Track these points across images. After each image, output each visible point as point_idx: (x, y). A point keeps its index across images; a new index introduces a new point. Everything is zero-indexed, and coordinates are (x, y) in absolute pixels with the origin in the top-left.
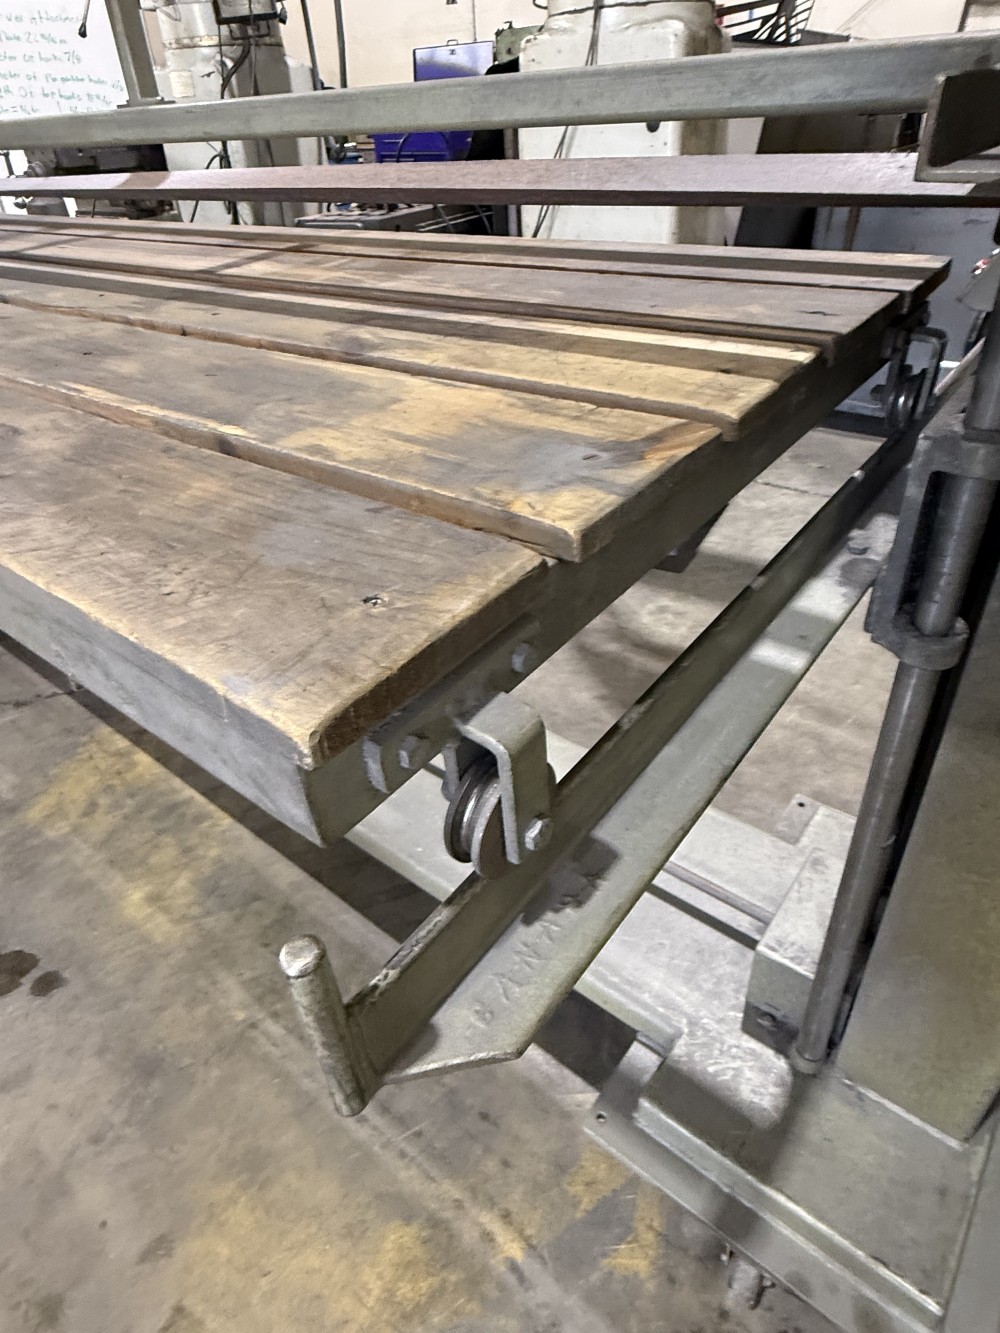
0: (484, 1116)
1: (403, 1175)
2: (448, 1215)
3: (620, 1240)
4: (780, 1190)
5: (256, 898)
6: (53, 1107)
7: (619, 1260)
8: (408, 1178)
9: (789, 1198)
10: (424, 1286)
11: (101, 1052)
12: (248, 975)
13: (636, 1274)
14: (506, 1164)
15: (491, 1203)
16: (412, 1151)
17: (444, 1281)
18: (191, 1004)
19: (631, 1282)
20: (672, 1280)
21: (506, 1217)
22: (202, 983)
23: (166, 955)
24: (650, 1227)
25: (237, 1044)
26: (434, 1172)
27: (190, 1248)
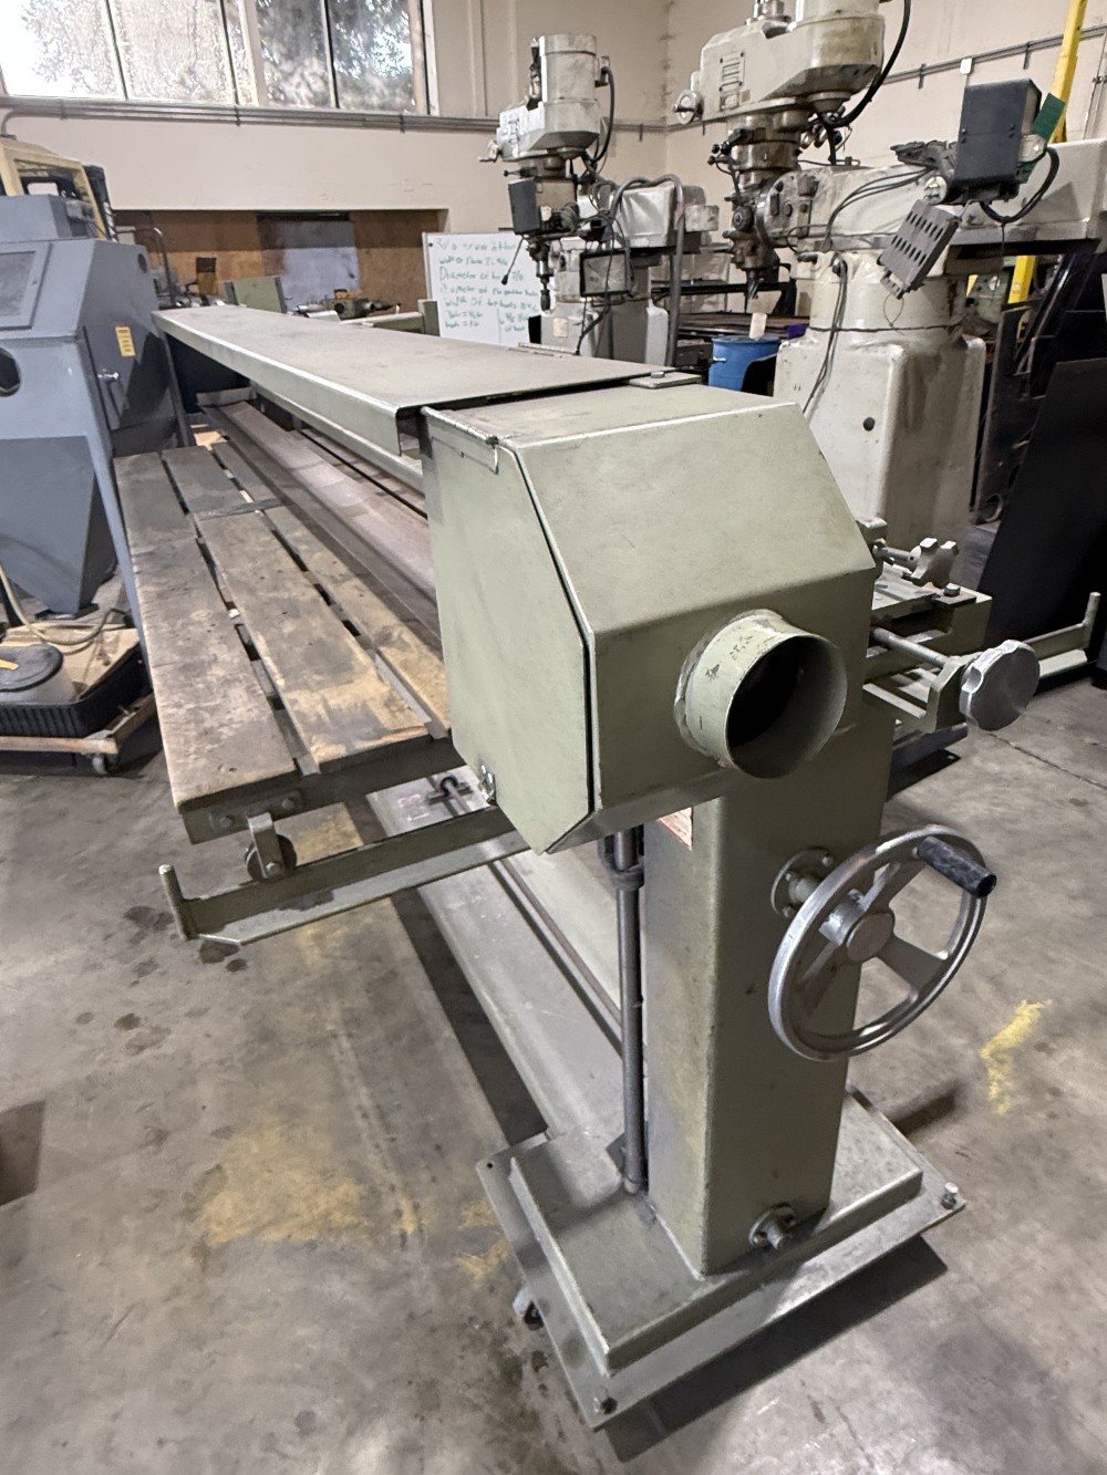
0: (438, 1148)
1: (371, 1157)
2: (385, 1190)
3: (476, 1253)
4: (559, 1243)
5: (379, 959)
6: (208, 1036)
7: (468, 1264)
8: (373, 1160)
9: (562, 1250)
10: (349, 1219)
11: (245, 1017)
12: (347, 1005)
13: (473, 1275)
14: (434, 1180)
15: (412, 1196)
16: (384, 1145)
17: (360, 1223)
18: (307, 1009)
19: (466, 1279)
20: (492, 1290)
21: (416, 1207)
22: (319, 999)
23: (308, 974)
24: (499, 1256)
25: (320, 1043)
26: (390, 1164)
27: (239, 1140)
